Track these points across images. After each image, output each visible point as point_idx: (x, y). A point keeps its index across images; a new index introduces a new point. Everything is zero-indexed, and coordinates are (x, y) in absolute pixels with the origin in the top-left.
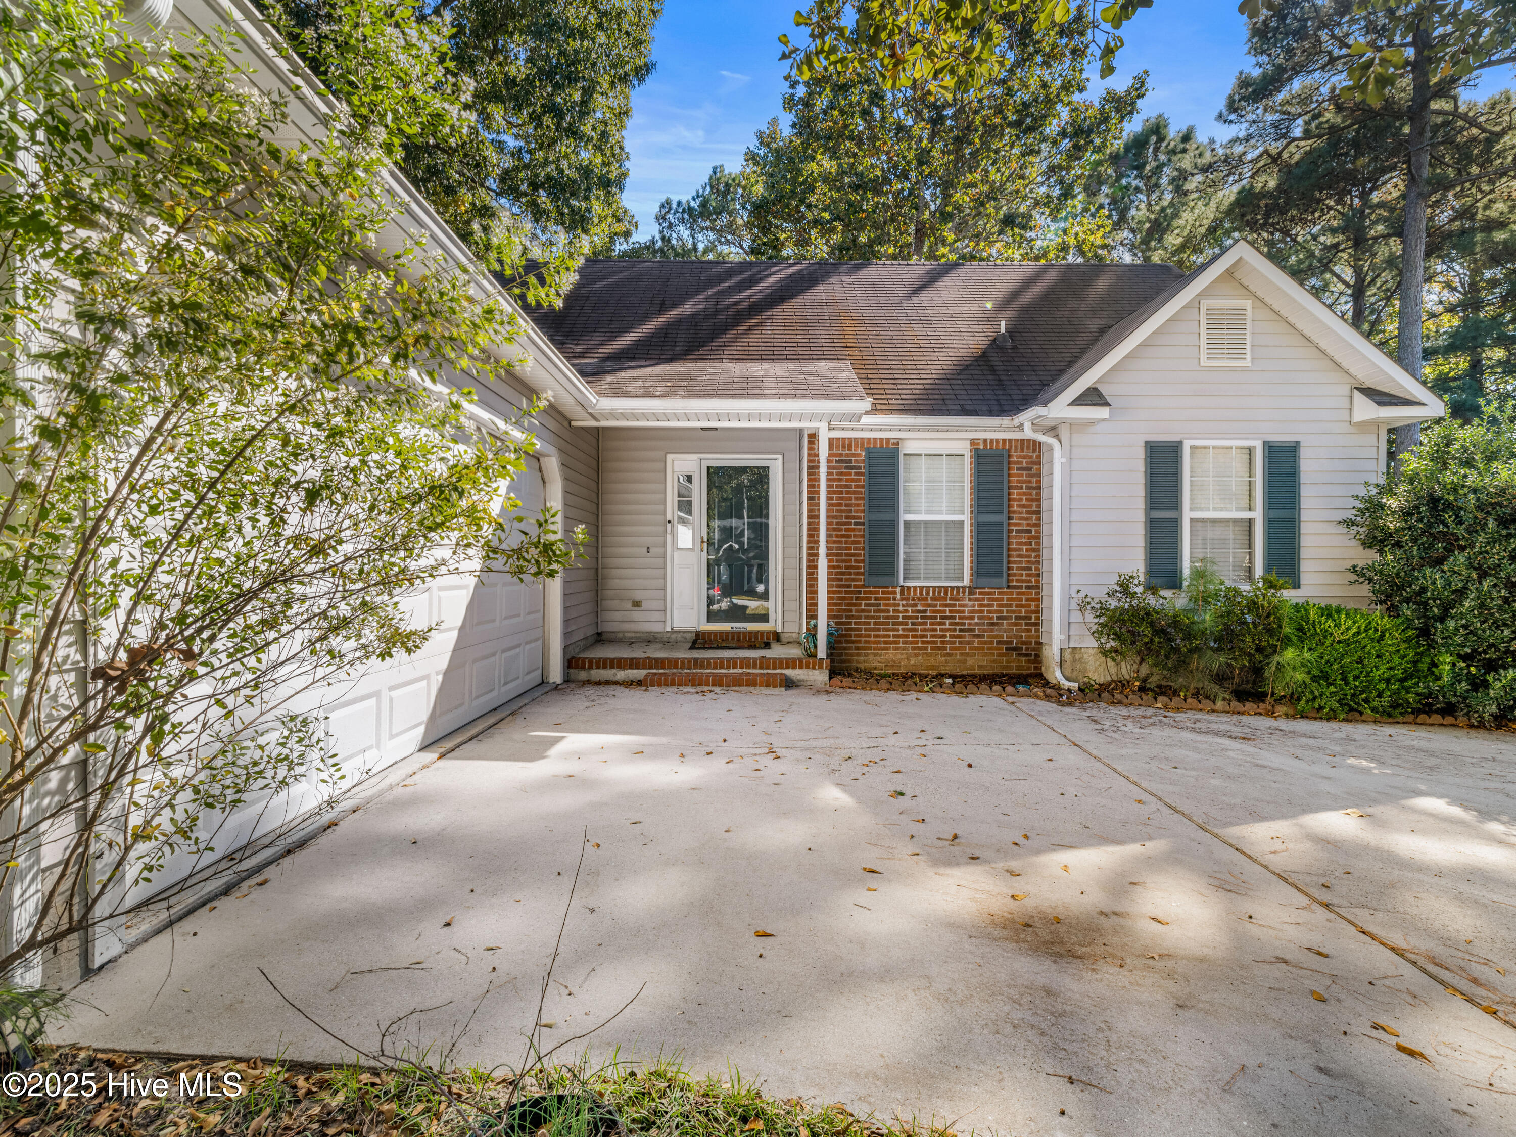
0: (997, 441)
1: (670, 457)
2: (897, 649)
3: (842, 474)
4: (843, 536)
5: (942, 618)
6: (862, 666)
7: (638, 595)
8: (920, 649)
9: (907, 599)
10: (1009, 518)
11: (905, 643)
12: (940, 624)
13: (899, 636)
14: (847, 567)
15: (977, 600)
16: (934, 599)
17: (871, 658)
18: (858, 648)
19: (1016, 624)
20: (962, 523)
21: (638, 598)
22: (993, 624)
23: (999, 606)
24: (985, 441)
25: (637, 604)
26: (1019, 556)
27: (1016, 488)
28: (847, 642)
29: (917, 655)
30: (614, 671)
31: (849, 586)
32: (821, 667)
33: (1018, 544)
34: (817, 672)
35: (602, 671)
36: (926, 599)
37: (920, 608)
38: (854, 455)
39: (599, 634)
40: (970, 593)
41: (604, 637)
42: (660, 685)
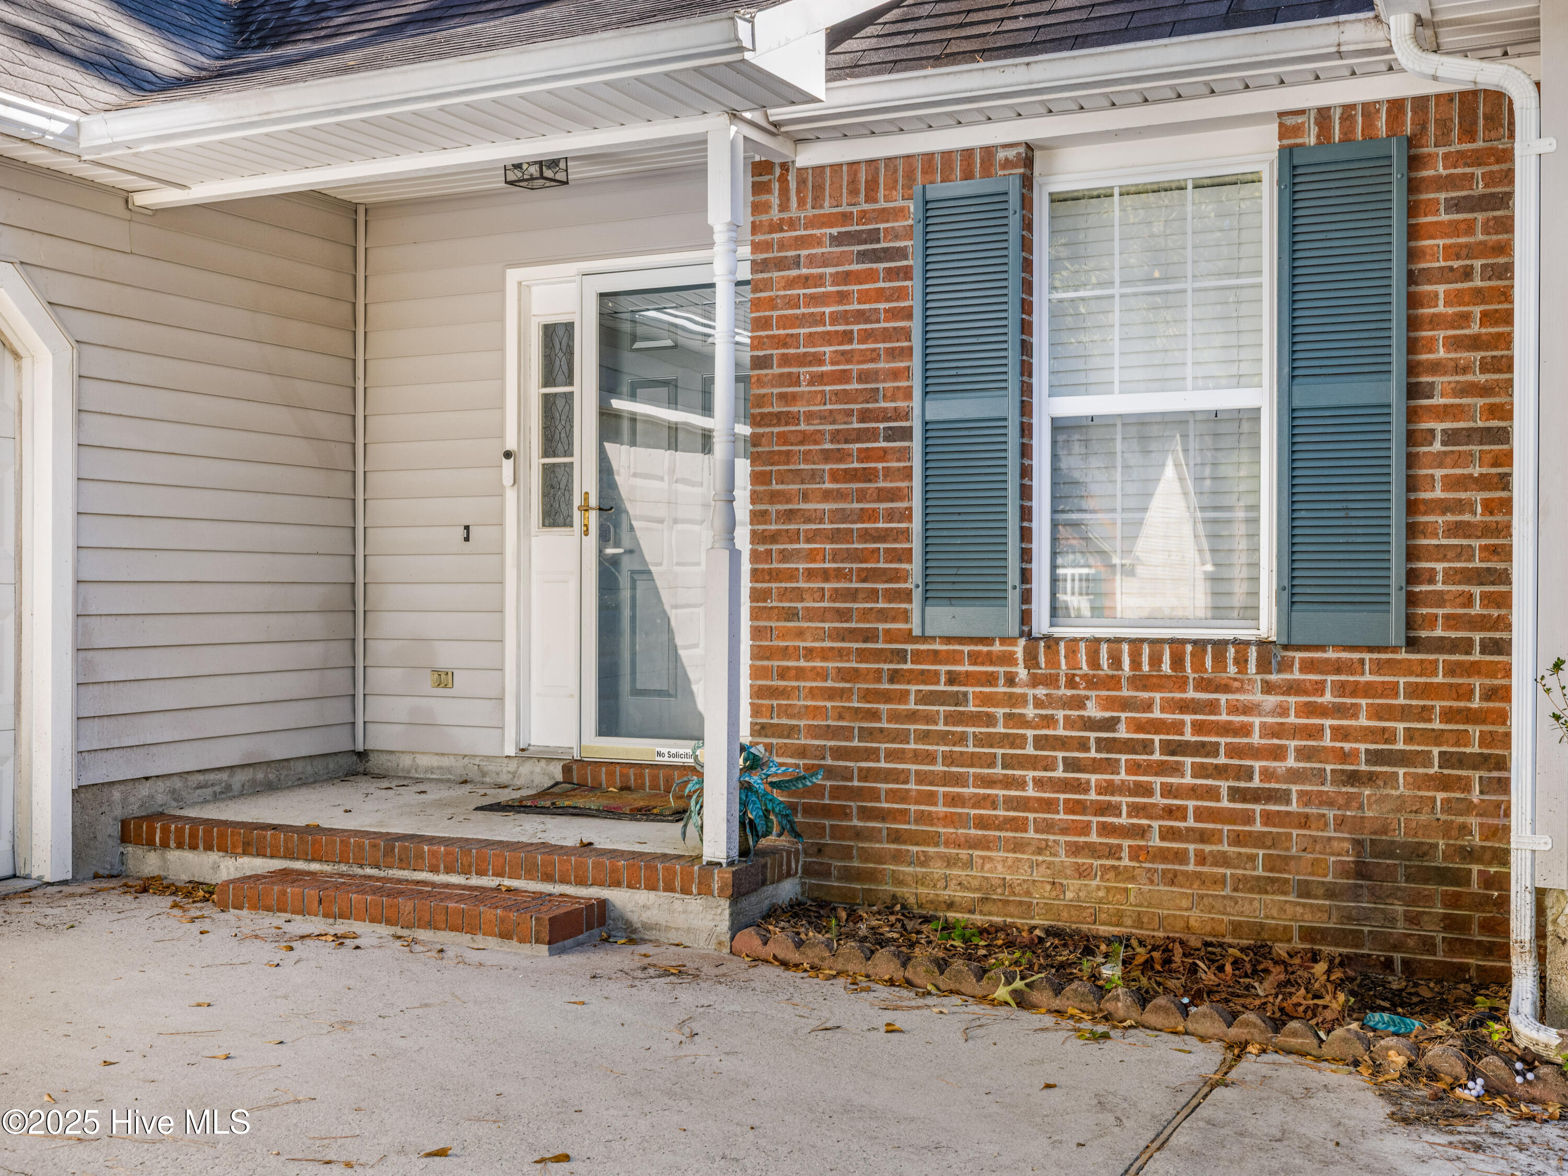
0: (1369, 109)
1: (513, 276)
2: (1018, 846)
3: (847, 277)
4: (852, 476)
5: (1171, 748)
6: (908, 893)
7: (446, 657)
8: (1092, 850)
9: (1050, 681)
10: (1413, 391)
11: (1047, 827)
12: (1161, 769)
13: (1024, 804)
14: (867, 576)
15: (1292, 688)
16: (1139, 682)
17: (937, 870)
18: (896, 837)
19: (1445, 784)
20: (1254, 414)
21: (443, 663)
22: (1353, 778)
23: (1378, 713)
24: (1323, 114)
25: (443, 679)
26: (1456, 529)
27: (1446, 275)
28: (865, 813)
29: (1082, 873)
30: (214, 856)
31: (870, 636)
32: (705, 890)
33: (1452, 483)
34: (695, 904)
35: (188, 856)
36: (1113, 682)
37: (1093, 711)
38: (884, 215)
39: (363, 755)
40: (1264, 666)
41: (375, 762)
42: (254, 907)
